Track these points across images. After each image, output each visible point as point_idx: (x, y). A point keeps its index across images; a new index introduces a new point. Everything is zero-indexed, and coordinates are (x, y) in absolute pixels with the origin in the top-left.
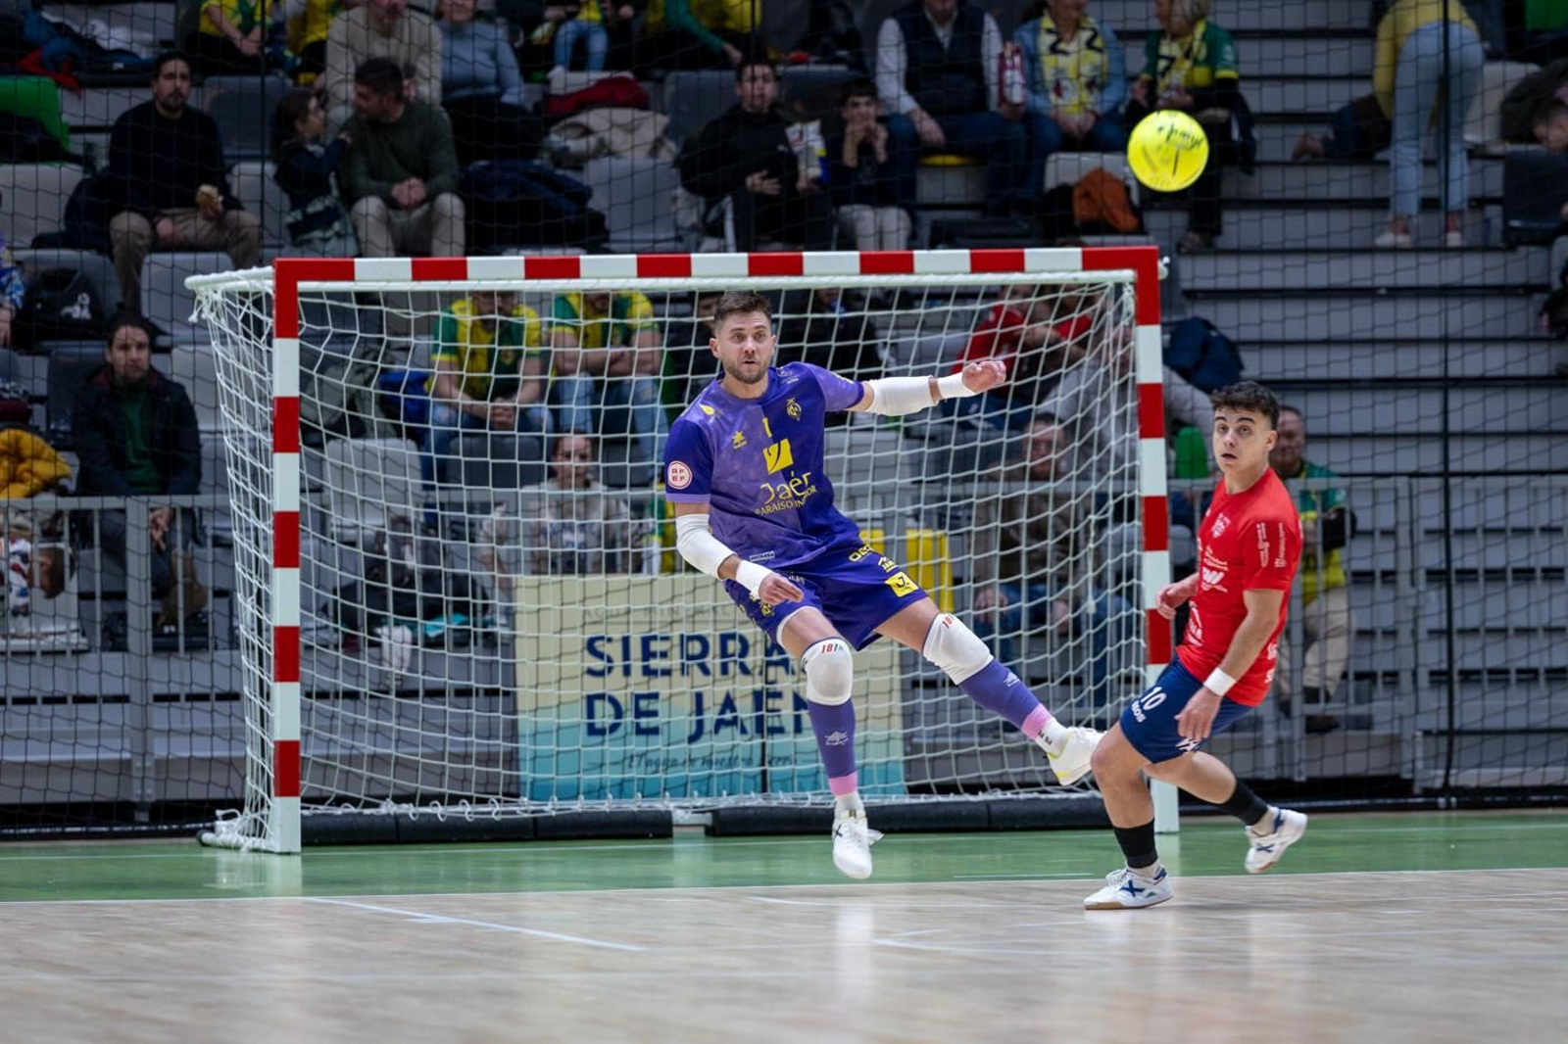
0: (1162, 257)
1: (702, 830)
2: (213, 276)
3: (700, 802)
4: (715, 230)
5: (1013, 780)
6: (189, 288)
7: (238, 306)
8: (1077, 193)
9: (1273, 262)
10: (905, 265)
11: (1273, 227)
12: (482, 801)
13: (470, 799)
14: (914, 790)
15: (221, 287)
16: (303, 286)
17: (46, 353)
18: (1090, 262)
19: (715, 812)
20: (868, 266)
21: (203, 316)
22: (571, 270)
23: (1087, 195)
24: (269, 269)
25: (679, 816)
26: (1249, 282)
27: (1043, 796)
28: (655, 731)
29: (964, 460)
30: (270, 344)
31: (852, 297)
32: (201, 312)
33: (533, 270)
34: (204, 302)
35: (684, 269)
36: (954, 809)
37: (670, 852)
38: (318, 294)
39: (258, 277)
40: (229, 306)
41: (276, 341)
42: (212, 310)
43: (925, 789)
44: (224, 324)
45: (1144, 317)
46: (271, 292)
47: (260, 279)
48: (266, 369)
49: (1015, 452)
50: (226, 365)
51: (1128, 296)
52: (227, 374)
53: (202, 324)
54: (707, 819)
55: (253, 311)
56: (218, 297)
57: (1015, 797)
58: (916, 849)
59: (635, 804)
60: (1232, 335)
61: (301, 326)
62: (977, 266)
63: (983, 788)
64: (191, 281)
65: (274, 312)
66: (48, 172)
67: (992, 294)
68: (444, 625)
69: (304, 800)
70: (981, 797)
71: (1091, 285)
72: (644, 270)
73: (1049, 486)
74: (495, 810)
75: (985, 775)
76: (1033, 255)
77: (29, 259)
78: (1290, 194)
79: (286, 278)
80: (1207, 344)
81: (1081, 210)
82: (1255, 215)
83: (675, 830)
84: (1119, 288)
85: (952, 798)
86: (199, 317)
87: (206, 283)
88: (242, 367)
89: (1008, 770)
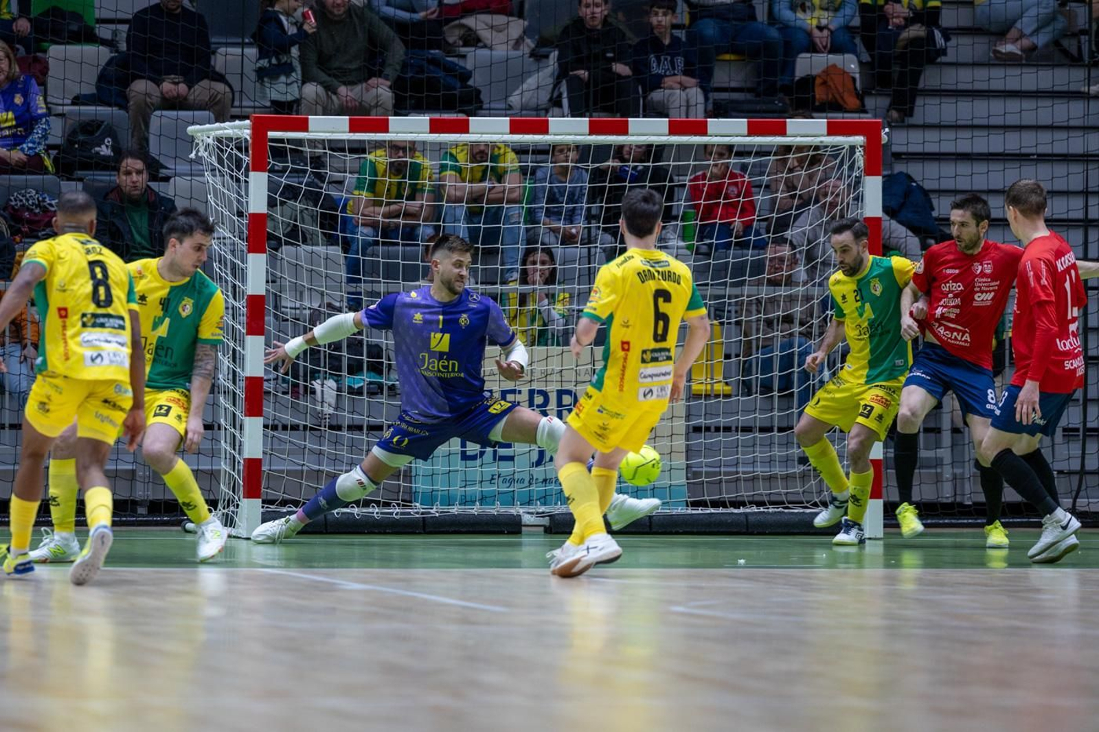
0: (884, 128)
1: (542, 529)
2: (207, 126)
3: (542, 509)
4: (556, 102)
5: (766, 499)
6: (190, 134)
7: (225, 148)
8: (818, 81)
9: (949, 135)
10: (701, 129)
11: (949, 110)
12: (387, 505)
13: (378, 503)
14: (695, 504)
15: (213, 134)
16: (271, 134)
17: (80, 180)
18: (833, 129)
19: (551, 517)
20: (675, 129)
21: (200, 154)
22: (463, 128)
23: (824, 83)
24: (247, 122)
25: (527, 519)
26: (931, 148)
27: (786, 511)
28: (511, 458)
29: (739, 269)
30: (247, 176)
32: (198, 151)
33: (436, 127)
34: (201, 144)
35: (543, 128)
36: (723, 518)
37: (519, 544)
38: (281, 141)
39: (240, 128)
40: (218, 147)
41: (252, 174)
42: (206, 150)
43: (703, 504)
44: (214, 160)
45: (871, 170)
46: (248, 138)
47: (241, 130)
48: (243, 193)
50: (215, 189)
51: (859, 156)
52: (215, 196)
53: (198, 161)
54: (546, 521)
55: (235, 151)
56: (210, 141)
57: (766, 510)
58: (694, 545)
59: (495, 510)
60: (928, 185)
61: (270, 163)
62: (752, 131)
63: (743, 504)
64: (191, 129)
65: (250, 152)
66: (90, 49)
68: (363, 380)
69: (264, 502)
70: (742, 510)
71: (833, 147)
72: (515, 128)
74: (395, 512)
75: (745, 494)
77: (71, 112)
78: (961, 87)
79: (259, 130)
80: (908, 192)
81: (820, 94)
82: (936, 101)
83: (524, 528)
84: (852, 149)
85: (721, 510)
86: (196, 155)
87: (202, 131)
88: (226, 191)
89: (762, 491)
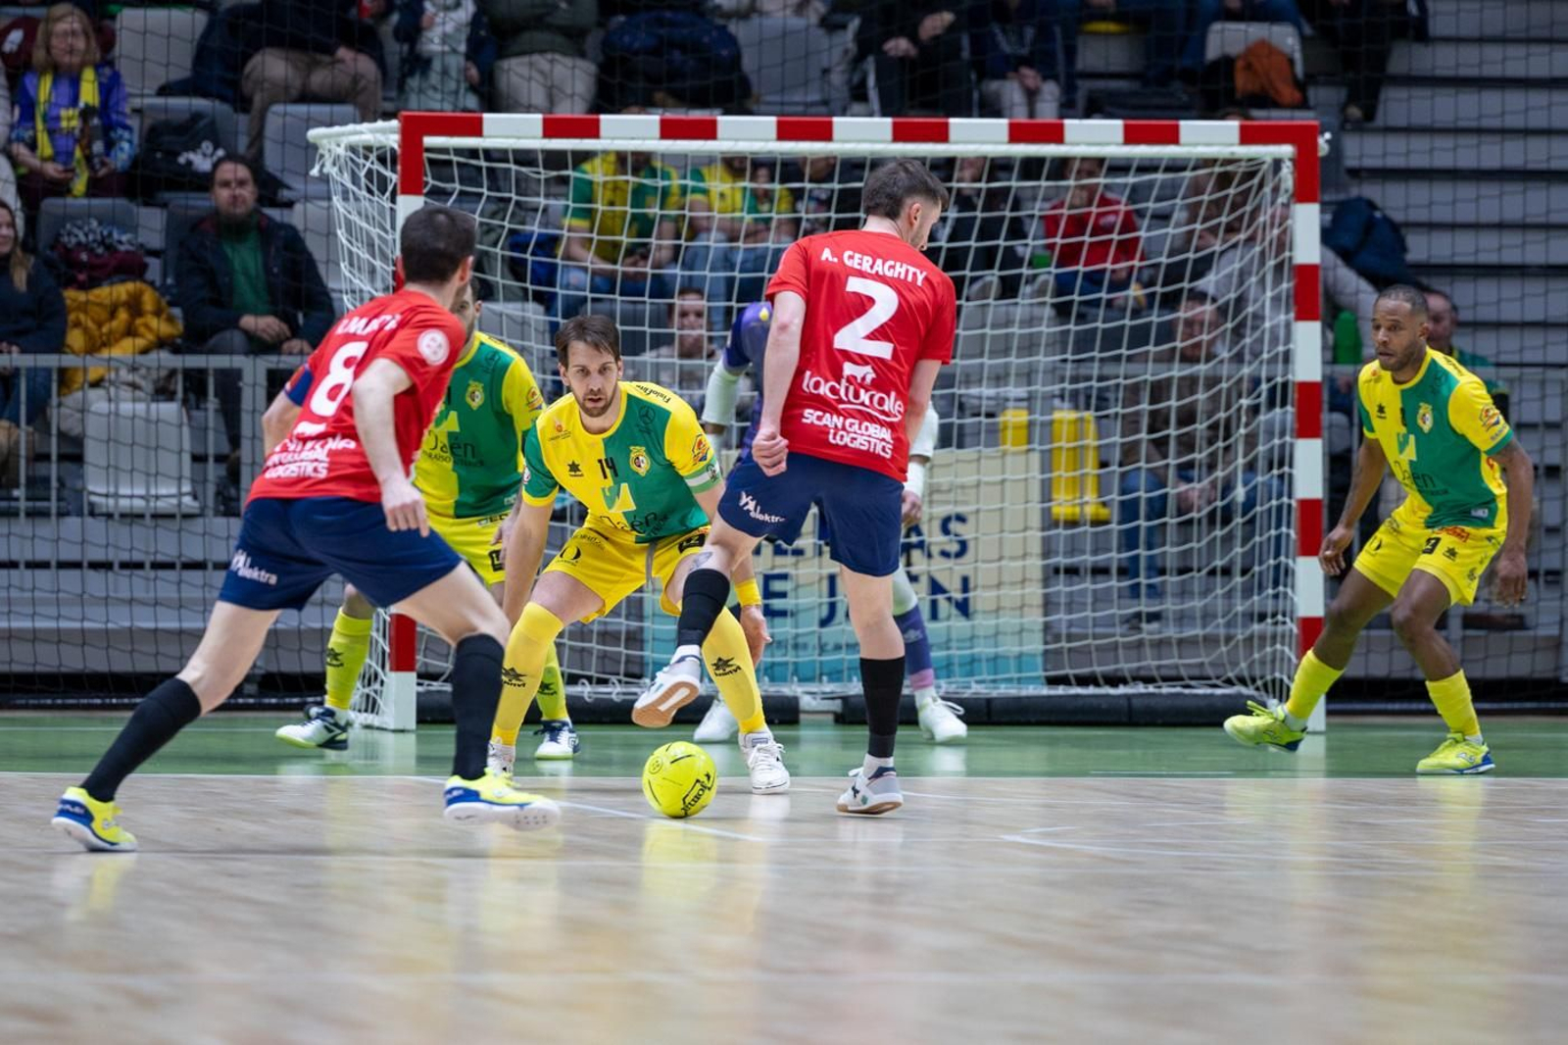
0: (1322, 133)
1: (831, 717)
2: (337, 129)
3: (829, 687)
4: (858, 94)
5: (1155, 673)
6: (311, 140)
7: (361, 161)
8: (1240, 64)
9: (1444, 142)
10: (1055, 135)
11: (1446, 106)
12: (603, 682)
13: (589, 679)
14: (1052, 681)
15: (345, 141)
16: (430, 141)
17: (164, 205)
18: (1247, 136)
19: (845, 699)
20: (1017, 134)
21: (325, 170)
22: (708, 131)
23: (1249, 67)
24: (395, 123)
25: (806, 702)
26: (1418, 161)
27: (1187, 691)
28: (783, 613)
29: (1112, 339)
30: (393, 200)
31: (999, 167)
32: (323, 166)
33: (669, 130)
34: (327, 156)
35: (825, 133)
36: (1095, 702)
37: (799, 739)
38: (444, 150)
39: (383, 131)
40: (352, 160)
41: (400, 199)
42: (334, 164)
43: (1064, 680)
44: (346, 180)
45: (1303, 194)
46: (396, 146)
47: (386, 134)
48: (388, 227)
49: (1167, 333)
50: (348, 223)
51: (1287, 172)
52: (349, 231)
53: (325, 179)
54: (837, 706)
55: (377, 167)
56: (341, 151)
57: (1157, 691)
58: (1052, 742)
60: (1398, 216)
61: (427, 183)
62: (1131, 137)
63: (1124, 681)
64: (313, 134)
65: (399, 168)
67: (1147, 167)
69: (420, 676)
70: (1122, 690)
71: (1250, 160)
72: (784, 133)
73: (1202, 369)
74: (615, 691)
75: (1126, 666)
76: (1187, 127)
77: (152, 108)
78: (1464, 72)
79: (413, 131)
80: (1370, 225)
81: (1242, 82)
82: (1426, 92)
83: (802, 717)
84: (1277, 164)
85: (1091, 690)
86: (321, 171)
87: (329, 136)
88: (364, 225)
89: (1150, 662)
